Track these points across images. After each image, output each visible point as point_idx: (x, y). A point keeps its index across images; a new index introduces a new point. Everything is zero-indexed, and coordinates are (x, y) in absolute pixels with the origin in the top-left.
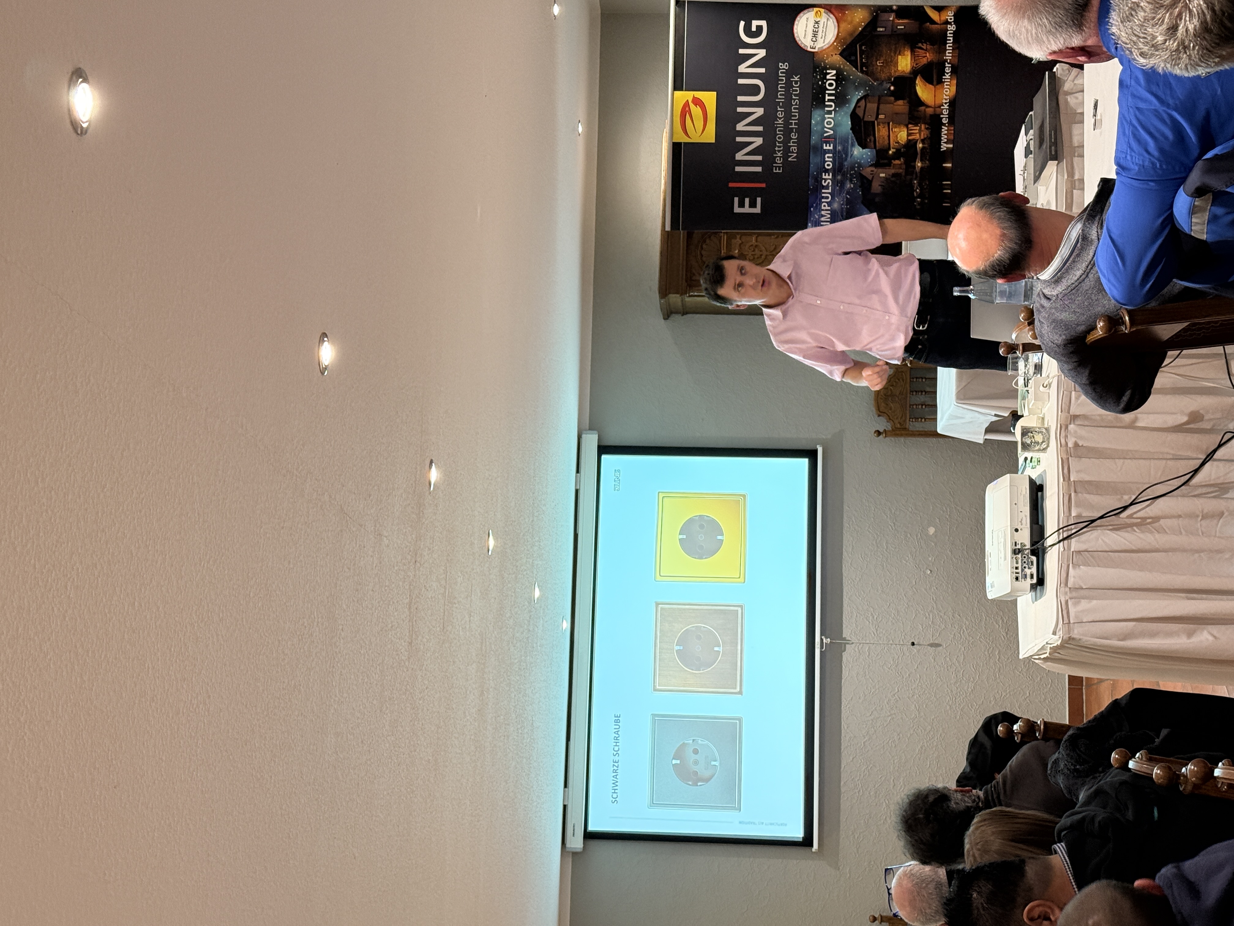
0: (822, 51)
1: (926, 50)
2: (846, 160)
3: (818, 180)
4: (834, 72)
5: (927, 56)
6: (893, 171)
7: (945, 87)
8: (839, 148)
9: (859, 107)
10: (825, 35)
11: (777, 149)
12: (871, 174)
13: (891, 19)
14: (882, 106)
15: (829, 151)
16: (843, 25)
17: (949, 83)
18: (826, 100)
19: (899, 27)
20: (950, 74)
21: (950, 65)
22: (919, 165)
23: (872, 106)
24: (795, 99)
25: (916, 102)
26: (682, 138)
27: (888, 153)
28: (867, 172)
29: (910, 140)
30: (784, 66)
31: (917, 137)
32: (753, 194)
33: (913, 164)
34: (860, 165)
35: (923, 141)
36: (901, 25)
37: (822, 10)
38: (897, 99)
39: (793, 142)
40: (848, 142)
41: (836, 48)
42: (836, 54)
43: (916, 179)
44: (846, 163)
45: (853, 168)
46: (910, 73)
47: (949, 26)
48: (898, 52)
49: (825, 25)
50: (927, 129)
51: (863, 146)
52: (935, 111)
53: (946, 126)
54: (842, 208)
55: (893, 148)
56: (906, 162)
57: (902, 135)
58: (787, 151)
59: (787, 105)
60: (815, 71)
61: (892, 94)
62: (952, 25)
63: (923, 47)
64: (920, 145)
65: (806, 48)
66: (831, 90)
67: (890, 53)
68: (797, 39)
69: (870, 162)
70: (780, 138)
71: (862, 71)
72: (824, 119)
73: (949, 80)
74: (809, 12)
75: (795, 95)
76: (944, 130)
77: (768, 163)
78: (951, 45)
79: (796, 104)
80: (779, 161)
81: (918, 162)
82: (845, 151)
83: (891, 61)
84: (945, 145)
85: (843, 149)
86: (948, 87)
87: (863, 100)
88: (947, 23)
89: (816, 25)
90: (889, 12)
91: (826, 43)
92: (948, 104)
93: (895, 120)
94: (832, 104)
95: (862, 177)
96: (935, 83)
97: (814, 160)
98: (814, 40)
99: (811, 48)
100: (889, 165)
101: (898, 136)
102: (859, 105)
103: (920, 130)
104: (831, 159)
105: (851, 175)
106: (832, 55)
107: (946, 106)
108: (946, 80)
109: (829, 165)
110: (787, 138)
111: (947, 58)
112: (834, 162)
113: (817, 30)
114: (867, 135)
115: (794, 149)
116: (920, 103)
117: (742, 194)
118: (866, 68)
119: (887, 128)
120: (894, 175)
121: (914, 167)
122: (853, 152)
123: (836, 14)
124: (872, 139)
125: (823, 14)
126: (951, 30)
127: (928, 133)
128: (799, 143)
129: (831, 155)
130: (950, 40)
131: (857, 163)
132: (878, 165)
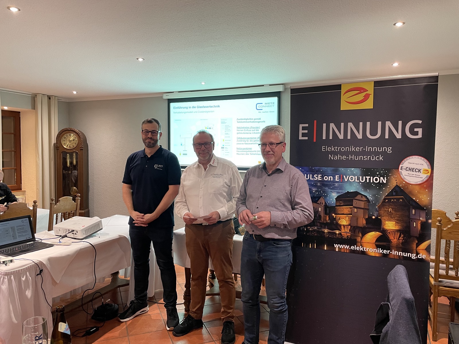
0: (399, 174)
1: (398, 239)
2: (329, 188)
3: (317, 172)
4: (385, 182)
6: (322, 215)
7: (374, 250)
8: (336, 185)
9: (362, 197)
10: (410, 176)
11: (336, 147)
12: (321, 203)
13: (421, 219)
14: (362, 210)
15: (334, 178)
16: (417, 188)
17: (376, 252)
18: (366, 177)
19: (415, 223)
20: (382, 253)
21: (388, 253)
22: (326, 231)
24: (367, 158)
25: (365, 231)
26: (343, 90)
27: (333, 213)
28: (322, 200)
29: (341, 226)
30: (389, 150)
31: (343, 231)
32: (310, 135)
33: (326, 227)
34: (326, 196)
35: (340, 234)
36: (417, 225)
37: (429, 174)
38: (367, 220)
39: (340, 157)
40: (340, 190)
41: (402, 183)
42: (397, 183)
43: (318, 228)
44: (327, 188)
45: (324, 192)
46: (383, 229)
47: (415, 255)
48: (398, 222)
49: (417, 176)
50: (348, 236)
51: (338, 199)
52: (359, 242)
53: (349, 248)
55: (336, 216)
56: (327, 223)
57: (344, 221)
58: (335, 153)
59: (364, 153)
60: (385, 170)
61: (370, 217)
62: (415, 256)
63: (401, 237)
64: (337, 232)
65: (401, 164)
67: (397, 217)
68: (408, 158)
69: (328, 203)
70: (343, 149)
71: (385, 199)
72: (354, 175)
73: (378, 252)
74: (428, 166)
75: (370, 158)
76: (347, 247)
77: (328, 142)
78: (402, 255)
79: (364, 158)
80: (329, 149)
81: (327, 231)
83: (391, 217)
84: (338, 247)
85: (335, 187)
86: (374, 251)
87: (366, 199)
89: (418, 170)
90: (426, 217)
91: (405, 176)
92: (363, 250)
94: (364, 180)
96: (377, 243)
97: (329, 170)
98: (407, 169)
99: (401, 167)
100: (326, 213)
101: (343, 220)
102: (363, 197)
103: (347, 233)
104: (329, 180)
105: (321, 191)
106: (396, 180)
107: (361, 249)
108: (378, 250)
109: (326, 178)
110: (342, 154)
111: (393, 252)
112: (327, 181)
113: (414, 171)
114: (344, 201)
115: (336, 158)
117: (310, 129)
118: (387, 202)
119: (348, 213)
120: (320, 216)
121: (325, 228)
122: (334, 193)
123: (426, 183)
124: (342, 204)
125: (426, 175)
126: (412, 256)
127: (345, 237)
128: (340, 161)
129: (332, 180)
130: (405, 255)
131: (327, 195)
132: (326, 207)
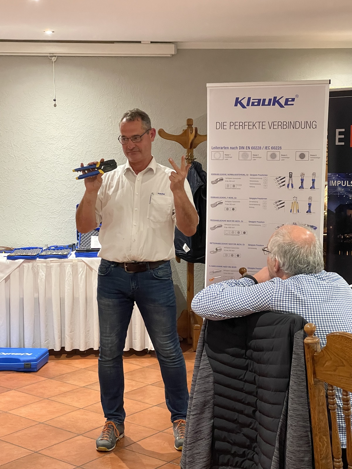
32: (346, 139)
54: (337, 193)
117: (347, 134)
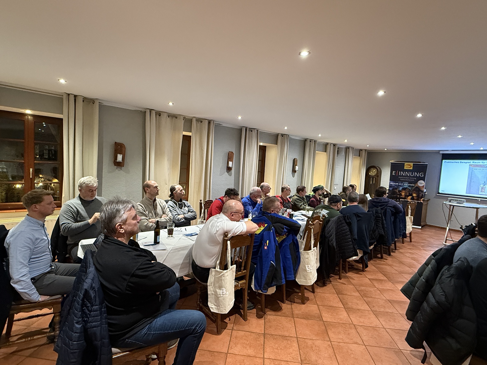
3: (397, 183)
5: (415, 198)
6: (398, 192)
11: (402, 177)
15: (401, 184)
23: (408, 190)
25: (408, 196)
28: (398, 189)
32: (396, 174)
51: (402, 189)
58: (402, 179)
59: (409, 179)
64: (401, 196)
66: (411, 185)
68: (420, 181)
70: (404, 178)
74: (424, 182)
75: (411, 180)
76: (403, 200)
77: (400, 176)
80: (400, 177)
82: (401, 186)
88: (420, 201)
89: (422, 183)
91: (419, 185)
93: (406, 193)
95: (397, 188)
97: (400, 182)
99: (418, 182)
100: (399, 192)
109: (399, 184)
115: (402, 180)
116: (408, 197)
117: (396, 172)
118: (414, 190)
120: (397, 193)
132: (399, 191)
